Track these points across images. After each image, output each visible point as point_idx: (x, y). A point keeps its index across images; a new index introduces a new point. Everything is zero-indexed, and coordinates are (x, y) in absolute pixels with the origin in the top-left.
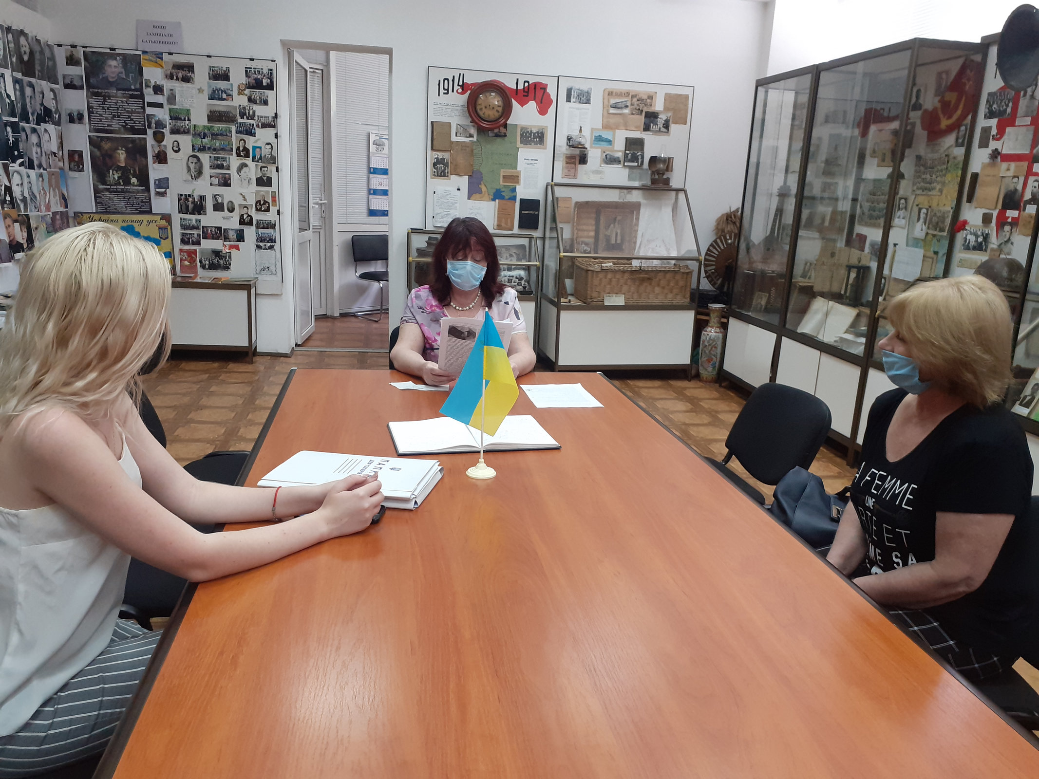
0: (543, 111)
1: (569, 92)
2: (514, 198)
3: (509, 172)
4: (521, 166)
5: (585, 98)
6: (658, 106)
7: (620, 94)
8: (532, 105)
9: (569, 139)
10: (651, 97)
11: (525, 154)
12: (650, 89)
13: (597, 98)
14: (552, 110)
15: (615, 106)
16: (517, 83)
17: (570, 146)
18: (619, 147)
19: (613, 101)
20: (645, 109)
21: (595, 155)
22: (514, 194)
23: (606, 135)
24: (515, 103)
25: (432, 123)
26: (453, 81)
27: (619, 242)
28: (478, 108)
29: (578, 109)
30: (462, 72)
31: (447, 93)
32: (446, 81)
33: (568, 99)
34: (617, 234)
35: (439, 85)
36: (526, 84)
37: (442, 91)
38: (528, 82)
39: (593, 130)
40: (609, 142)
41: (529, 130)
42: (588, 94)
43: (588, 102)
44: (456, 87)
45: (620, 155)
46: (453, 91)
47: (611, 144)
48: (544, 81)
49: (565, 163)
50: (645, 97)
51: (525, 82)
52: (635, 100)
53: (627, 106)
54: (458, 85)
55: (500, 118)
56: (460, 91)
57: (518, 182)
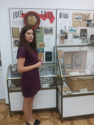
0: (52, 22)
1: (61, 14)
2: (43, 52)
3: (41, 43)
4: (45, 41)
5: (66, 16)
6: (91, 18)
7: (78, 14)
8: (48, 20)
9: (61, 31)
10: (89, 15)
11: (46, 37)
12: (88, 12)
13: (70, 16)
14: (55, 21)
15: (77, 19)
16: (42, 12)
17: (61, 33)
18: (78, 32)
19: (76, 17)
20: (87, 19)
21: (70, 36)
22: (43, 50)
23: (74, 28)
24: (41, 19)
25: (12, 28)
26: (19, 13)
27: (80, 63)
28: (28, 21)
29: (64, 20)
30: (21, 9)
31: (17, 17)
32: (16, 13)
33: (60, 17)
34: (79, 61)
35: (14, 14)
36: (45, 13)
37: (15, 17)
38: (46, 12)
39: (69, 27)
40: (75, 31)
41: (47, 29)
42: (67, 15)
43: (67, 18)
44: (20, 15)
45: (79, 35)
46: (19, 16)
47: (76, 32)
48: (51, 11)
49: (60, 39)
50: (87, 15)
51: (45, 12)
52: (83, 16)
53: (81, 18)
54: (21, 14)
55: (36, 25)
56: (21, 16)
57: (44, 46)
